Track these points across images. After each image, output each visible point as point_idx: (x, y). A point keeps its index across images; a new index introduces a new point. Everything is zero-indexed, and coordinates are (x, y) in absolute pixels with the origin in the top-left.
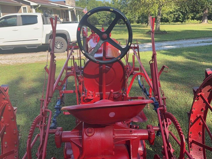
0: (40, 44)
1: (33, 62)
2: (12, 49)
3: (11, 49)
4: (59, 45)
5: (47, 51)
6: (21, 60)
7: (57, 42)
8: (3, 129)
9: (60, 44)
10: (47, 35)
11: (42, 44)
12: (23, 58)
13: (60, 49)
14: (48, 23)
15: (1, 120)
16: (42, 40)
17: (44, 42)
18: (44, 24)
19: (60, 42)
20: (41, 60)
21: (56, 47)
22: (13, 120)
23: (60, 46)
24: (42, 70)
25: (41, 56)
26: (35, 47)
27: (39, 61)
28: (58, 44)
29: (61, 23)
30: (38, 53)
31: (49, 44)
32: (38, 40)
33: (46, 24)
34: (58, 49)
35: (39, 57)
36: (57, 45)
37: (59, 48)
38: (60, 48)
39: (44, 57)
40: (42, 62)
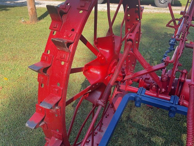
5: (150, 5)
13: (163, 4)
22: (137, 42)
24: (146, 20)
34: (161, 3)
37: (162, 2)
39: (147, 10)
40: (145, 13)
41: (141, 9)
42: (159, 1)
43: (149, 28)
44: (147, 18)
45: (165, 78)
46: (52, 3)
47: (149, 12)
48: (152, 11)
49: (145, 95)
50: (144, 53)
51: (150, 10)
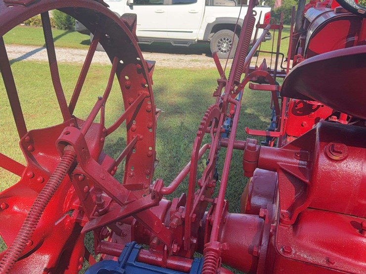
0: (195, 40)
1: (180, 68)
2: (150, 44)
3: (148, 43)
4: (225, 45)
6: (161, 63)
7: (223, 39)
8: (132, 141)
9: (227, 43)
10: (209, 25)
11: (198, 41)
12: (164, 60)
13: (225, 52)
14: (215, 4)
15: (131, 125)
16: (198, 34)
17: (201, 38)
18: (207, 4)
19: (228, 40)
20: (193, 67)
21: (221, 47)
22: (151, 130)
23: (227, 46)
24: (193, 81)
25: (193, 60)
26: (187, 44)
27: (190, 67)
28: (225, 42)
29: (236, 6)
30: (188, 55)
31: (209, 42)
32: (192, 32)
33: (210, 5)
34: (222, 51)
35: (190, 61)
36: (222, 44)
37: (224, 49)
38: (226, 49)
39: (198, 63)
40: (193, 69)
41: (147, 65)
42: (218, 48)
43: (198, 96)
44: (197, 77)
45: (175, 221)
46: (15, 49)
47: (200, 67)
48: (206, 65)
49: (135, 264)
50: (185, 145)
51: (203, 64)
